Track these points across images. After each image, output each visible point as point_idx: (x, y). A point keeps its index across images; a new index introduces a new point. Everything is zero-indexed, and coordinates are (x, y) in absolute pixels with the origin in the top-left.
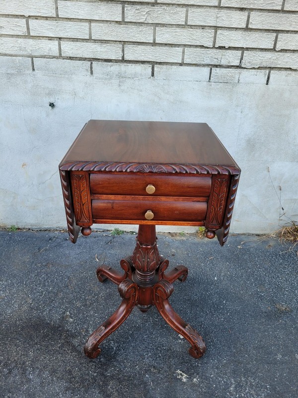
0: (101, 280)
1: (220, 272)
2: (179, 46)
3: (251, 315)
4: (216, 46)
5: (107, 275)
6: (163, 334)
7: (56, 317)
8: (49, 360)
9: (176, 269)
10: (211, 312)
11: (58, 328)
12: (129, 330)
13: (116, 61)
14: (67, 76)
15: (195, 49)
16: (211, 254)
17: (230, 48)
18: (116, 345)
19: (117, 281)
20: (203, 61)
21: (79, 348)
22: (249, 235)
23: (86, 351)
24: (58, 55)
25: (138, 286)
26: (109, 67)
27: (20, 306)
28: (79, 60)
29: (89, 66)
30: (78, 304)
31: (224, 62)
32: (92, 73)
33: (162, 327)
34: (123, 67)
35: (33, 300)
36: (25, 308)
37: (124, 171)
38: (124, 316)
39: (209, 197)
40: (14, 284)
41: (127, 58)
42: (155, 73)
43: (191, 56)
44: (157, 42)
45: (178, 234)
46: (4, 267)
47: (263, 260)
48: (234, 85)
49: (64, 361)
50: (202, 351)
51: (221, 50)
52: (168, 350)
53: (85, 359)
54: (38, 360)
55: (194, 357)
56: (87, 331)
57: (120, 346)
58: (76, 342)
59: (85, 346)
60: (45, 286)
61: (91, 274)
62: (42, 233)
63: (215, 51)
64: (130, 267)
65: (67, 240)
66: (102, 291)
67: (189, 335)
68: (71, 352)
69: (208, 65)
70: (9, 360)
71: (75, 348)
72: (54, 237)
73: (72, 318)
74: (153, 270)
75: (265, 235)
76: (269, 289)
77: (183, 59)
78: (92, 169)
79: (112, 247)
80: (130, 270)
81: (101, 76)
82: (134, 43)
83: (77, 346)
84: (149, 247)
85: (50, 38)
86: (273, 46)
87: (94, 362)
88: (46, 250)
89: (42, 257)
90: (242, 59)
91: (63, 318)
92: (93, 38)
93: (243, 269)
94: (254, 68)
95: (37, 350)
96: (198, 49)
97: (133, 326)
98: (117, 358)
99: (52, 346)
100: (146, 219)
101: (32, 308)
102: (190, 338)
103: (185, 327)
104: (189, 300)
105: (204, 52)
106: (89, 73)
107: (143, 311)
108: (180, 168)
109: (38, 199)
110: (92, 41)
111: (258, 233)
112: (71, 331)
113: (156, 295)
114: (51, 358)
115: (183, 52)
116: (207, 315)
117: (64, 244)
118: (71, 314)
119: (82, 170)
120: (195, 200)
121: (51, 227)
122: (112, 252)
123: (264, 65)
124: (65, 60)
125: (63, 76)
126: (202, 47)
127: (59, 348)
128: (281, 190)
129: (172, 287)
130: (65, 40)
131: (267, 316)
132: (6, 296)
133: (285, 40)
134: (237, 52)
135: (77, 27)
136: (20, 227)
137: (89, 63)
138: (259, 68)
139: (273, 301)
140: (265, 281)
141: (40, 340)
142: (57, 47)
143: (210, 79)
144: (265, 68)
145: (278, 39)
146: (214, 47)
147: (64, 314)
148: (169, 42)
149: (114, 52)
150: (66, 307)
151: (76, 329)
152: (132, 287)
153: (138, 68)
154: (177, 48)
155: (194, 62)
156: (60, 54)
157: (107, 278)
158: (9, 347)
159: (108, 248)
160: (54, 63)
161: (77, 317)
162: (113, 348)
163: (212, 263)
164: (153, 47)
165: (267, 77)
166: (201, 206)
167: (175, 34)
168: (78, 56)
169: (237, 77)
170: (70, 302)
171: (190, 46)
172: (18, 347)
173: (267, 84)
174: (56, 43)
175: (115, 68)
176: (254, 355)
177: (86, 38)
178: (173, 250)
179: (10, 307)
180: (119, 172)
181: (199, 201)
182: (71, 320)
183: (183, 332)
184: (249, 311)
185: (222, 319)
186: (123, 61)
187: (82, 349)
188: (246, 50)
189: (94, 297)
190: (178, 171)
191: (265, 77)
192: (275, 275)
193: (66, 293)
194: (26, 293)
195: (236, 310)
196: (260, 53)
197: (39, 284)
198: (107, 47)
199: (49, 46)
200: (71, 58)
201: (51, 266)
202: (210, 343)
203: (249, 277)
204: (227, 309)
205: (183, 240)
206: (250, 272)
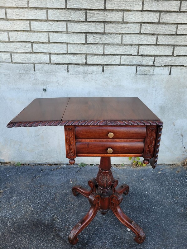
0: (75, 195)
1: (149, 188)
2: (118, 55)
3: (171, 215)
4: (139, 54)
5: (79, 191)
6: (117, 228)
7: (49, 219)
8: (46, 246)
9: (122, 187)
10: (146, 214)
11: (50, 226)
12: (95, 227)
13: (82, 64)
14: (53, 74)
15: (127, 57)
16: (142, 177)
17: (147, 55)
18: (88, 236)
19: (86, 195)
20: (132, 63)
21: (64, 238)
22: (165, 165)
23: (69, 239)
24: (49, 62)
25: (101, 197)
26: (78, 68)
27: (26, 212)
28: (61, 65)
29: (67, 67)
30: (62, 210)
31: (144, 63)
32: (68, 71)
33: (116, 224)
34: (86, 68)
35: (34, 208)
36: (29, 213)
37: (96, 125)
38: (92, 217)
39: (145, 139)
40: (21, 199)
41: (88, 62)
42: (104, 70)
43: (125, 60)
44: (105, 53)
45: (120, 165)
46: (15, 188)
47: (175, 180)
48: (151, 75)
49: (55, 247)
50: (143, 238)
51: (142, 57)
52: (121, 239)
53: (69, 245)
54: (39, 247)
55: (137, 243)
56: (69, 227)
57: (90, 236)
58: (62, 234)
59: (69, 237)
60: (40, 199)
61: (68, 191)
62: (37, 166)
63: (138, 57)
64: (94, 185)
65: (52, 170)
66: (76, 201)
67: (134, 228)
68: (59, 241)
69: (135, 65)
70: (21, 247)
71: (62, 239)
72: (44, 169)
73: (59, 219)
74: (109, 186)
75: (174, 165)
76: (181, 198)
77: (120, 62)
78: (77, 125)
79: (80, 174)
80: (95, 187)
81: (73, 73)
82: (92, 54)
83: (63, 237)
84: (107, 171)
85: (45, 53)
86: (172, 53)
87: (75, 247)
88: (39, 177)
89: (37, 181)
90: (154, 61)
91: (53, 220)
92: (69, 53)
93: (163, 186)
94: (162, 66)
95: (38, 240)
96: (129, 56)
97: (97, 224)
98: (89, 245)
99: (48, 237)
100: (108, 153)
101: (33, 214)
102: (135, 230)
103: (131, 223)
104: (131, 206)
105: (132, 58)
106: (67, 72)
107: (103, 214)
108: (128, 122)
109: (34, 146)
110: (69, 54)
111: (170, 163)
112: (59, 227)
113: (112, 202)
114: (47, 245)
115: (121, 59)
116: (143, 216)
117: (51, 173)
118: (58, 217)
119: (71, 125)
120: (137, 141)
121: (42, 162)
122: (81, 177)
123: (168, 64)
124: (53, 65)
125: (51, 73)
126: (131, 55)
127: (52, 238)
128: (182, 136)
129: (122, 197)
130: (53, 54)
131: (182, 215)
132: (17, 206)
133: (179, 50)
134: (151, 57)
135: (60, 47)
136: (23, 163)
137: (67, 66)
138: (164, 66)
139: (184, 206)
140: (178, 193)
141: (40, 234)
142: (49, 58)
143: (136, 72)
144: (168, 66)
145: (175, 50)
146: (138, 55)
147: (54, 217)
148: (112, 53)
149: (81, 60)
150: (54, 212)
151: (61, 226)
152: (97, 197)
153: (95, 68)
154: (117, 56)
155: (127, 64)
156: (50, 62)
157: (79, 193)
158: (20, 238)
159: (78, 175)
160: (46, 67)
161: (62, 218)
162: (86, 238)
163: (143, 183)
164: (103, 56)
165: (169, 71)
166: (140, 145)
167: (115, 49)
168: (60, 62)
169: (152, 71)
170: (56, 209)
171: (124, 55)
172: (26, 239)
173: (170, 75)
174: (48, 56)
175: (81, 68)
176: (176, 240)
177: (65, 53)
178: (118, 175)
179: (20, 213)
180: (93, 125)
181: (139, 142)
182: (58, 220)
183: (130, 226)
184: (170, 212)
185: (154, 218)
186: (86, 64)
187: (66, 239)
188: (156, 56)
189: (71, 206)
190: (127, 124)
191: (168, 70)
192: (184, 189)
193: (54, 203)
194: (29, 204)
195: (161, 212)
196: (165, 57)
197: (37, 198)
198: (77, 57)
199: (44, 57)
200: (56, 64)
201: (43, 187)
202: (147, 234)
203: (167, 191)
204: (155, 212)
205: (123, 169)
206: (168, 188)
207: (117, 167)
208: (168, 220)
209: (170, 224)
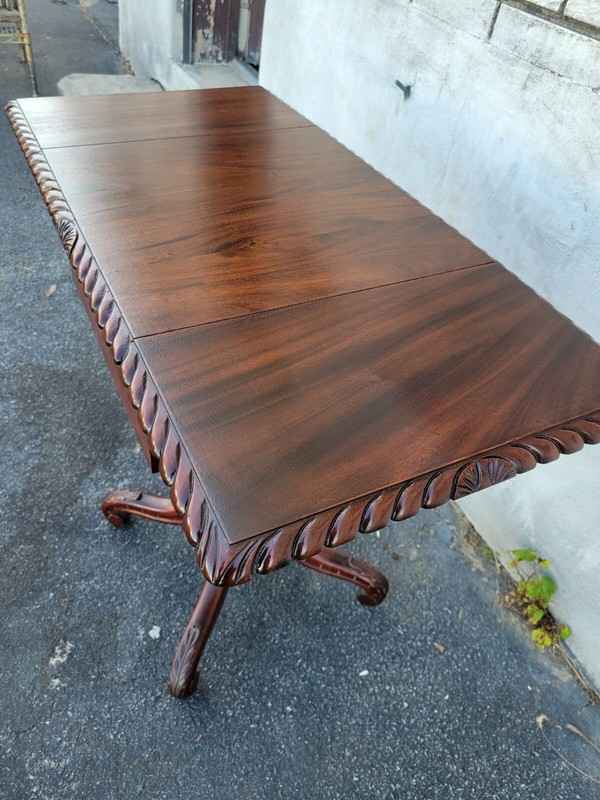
1: (396, 681)
10: (243, 680)
11: (118, 441)
13: (550, 14)
14: (449, 29)
16: (456, 645)
26: (525, 27)
29: (493, 12)
32: (490, 33)
34: (552, 36)
41: (570, 9)
45: (481, 546)
49: (58, 473)
52: (113, 615)
54: (55, 444)
56: (122, 479)
58: (97, 473)
68: (77, 474)
81: (502, 47)
93: (449, 747)
95: (72, 435)
97: (152, 540)
98: (78, 539)
99: (83, 449)
106: (486, 33)
112: (116, 459)
114: (61, 456)
116: (231, 673)
125: (444, 26)
127: (82, 458)
137: (495, 5)
141: (89, 431)
151: (121, 463)
158: (69, 405)
163: (423, 653)
172: (71, 413)
178: (413, 552)
185: (230, 713)
186: (560, 15)
195: (274, 744)
202: (152, 694)
203: (424, 769)
204: (267, 718)
205: (469, 563)
206: (447, 770)
207: (467, 537)
208: (240, 776)
209: (222, 784)
